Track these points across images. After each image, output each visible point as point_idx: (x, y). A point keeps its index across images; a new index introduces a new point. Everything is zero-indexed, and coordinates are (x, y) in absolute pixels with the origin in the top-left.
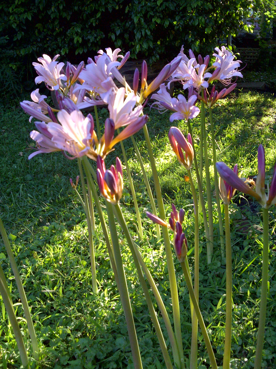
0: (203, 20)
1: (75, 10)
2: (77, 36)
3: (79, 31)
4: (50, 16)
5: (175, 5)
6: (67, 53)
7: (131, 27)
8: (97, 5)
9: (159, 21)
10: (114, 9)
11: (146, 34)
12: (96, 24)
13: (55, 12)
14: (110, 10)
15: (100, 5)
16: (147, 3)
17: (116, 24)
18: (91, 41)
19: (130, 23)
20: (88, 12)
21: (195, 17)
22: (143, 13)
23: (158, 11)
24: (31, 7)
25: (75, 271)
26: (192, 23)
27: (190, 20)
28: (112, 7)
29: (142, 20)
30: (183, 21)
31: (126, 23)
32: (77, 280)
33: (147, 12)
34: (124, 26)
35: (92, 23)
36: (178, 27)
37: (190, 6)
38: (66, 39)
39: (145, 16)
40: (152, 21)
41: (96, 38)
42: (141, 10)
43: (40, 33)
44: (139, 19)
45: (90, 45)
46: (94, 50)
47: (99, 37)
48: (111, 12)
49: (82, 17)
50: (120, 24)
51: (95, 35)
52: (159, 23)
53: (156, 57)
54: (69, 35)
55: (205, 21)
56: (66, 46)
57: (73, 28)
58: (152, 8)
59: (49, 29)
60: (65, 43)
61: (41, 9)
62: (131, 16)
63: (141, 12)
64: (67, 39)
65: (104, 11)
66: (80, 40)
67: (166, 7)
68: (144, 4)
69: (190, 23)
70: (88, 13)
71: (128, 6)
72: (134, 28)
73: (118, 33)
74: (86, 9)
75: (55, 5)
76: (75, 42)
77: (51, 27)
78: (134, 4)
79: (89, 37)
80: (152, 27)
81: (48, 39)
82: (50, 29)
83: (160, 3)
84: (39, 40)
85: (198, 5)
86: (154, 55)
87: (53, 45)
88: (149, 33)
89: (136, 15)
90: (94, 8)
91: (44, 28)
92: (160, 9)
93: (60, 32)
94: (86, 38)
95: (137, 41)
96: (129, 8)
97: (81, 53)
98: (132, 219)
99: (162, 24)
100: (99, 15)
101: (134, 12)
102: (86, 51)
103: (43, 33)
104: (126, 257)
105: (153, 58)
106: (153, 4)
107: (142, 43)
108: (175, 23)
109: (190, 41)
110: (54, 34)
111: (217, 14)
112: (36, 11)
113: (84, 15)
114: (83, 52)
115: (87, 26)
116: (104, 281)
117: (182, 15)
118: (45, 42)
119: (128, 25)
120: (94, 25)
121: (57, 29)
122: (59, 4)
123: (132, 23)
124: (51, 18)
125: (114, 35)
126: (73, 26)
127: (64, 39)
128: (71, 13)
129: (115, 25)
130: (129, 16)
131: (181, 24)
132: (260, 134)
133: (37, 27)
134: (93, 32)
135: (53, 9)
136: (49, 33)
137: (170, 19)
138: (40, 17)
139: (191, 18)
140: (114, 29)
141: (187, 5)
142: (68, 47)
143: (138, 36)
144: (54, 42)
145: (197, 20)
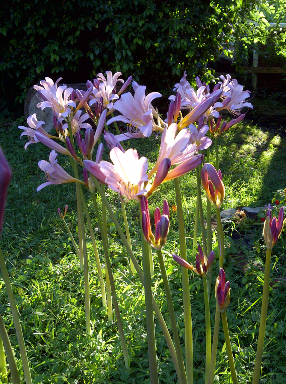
0: (185, 43)
1: (52, 27)
2: (54, 54)
4: (26, 32)
5: (157, 26)
6: (43, 71)
7: (111, 46)
8: (76, 23)
9: (140, 42)
10: (94, 28)
11: (127, 55)
12: (74, 42)
13: (31, 28)
14: (91, 29)
15: (79, 23)
16: (128, 23)
18: (69, 60)
19: (110, 42)
20: (66, 29)
21: (177, 40)
22: (124, 33)
23: (140, 32)
24: (5, 22)
25: (65, 311)
26: (174, 46)
27: (172, 42)
28: (92, 25)
29: (123, 41)
30: (165, 44)
31: (105, 42)
32: (67, 321)
33: (128, 32)
34: (104, 45)
35: (70, 41)
36: (160, 49)
37: (173, 29)
38: (41, 57)
39: (126, 36)
40: (133, 42)
41: (73, 57)
42: (122, 30)
43: (14, 49)
44: (120, 39)
45: (67, 64)
46: (71, 69)
47: (77, 56)
48: (91, 31)
49: (60, 34)
50: (99, 43)
51: (73, 54)
52: (140, 44)
53: (136, 79)
54: (45, 52)
55: (188, 44)
56: (42, 64)
57: (50, 46)
58: (134, 29)
59: (23, 46)
60: (41, 61)
61: (17, 25)
62: (111, 36)
63: (122, 32)
64: (43, 56)
65: (83, 29)
66: (58, 59)
67: (148, 27)
68: (125, 24)
69: (172, 46)
70: (66, 31)
71: (108, 25)
72: (114, 48)
73: (97, 52)
74: (64, 27)
75: (31, 20)
76: (52, 59)
77: (26, 44)
78: (115, 24)
79: (67, 56)
80: (133, 47)
81: (22, 56)
83: (142, 24)
84: (13, 57)
85: (180, 28)
87: (29, 62)
88: (130, 54)
89: (117, 35)
90: (72, 26)
91: (19, 44)
92: (142, 30)
93: (36, 48)
94: (64, 57)
95: (117, 61)
96: (109, 27)
97: (57, 72)
98: (121, 252)
99: (143, 45)
100: (78, 33)
101: (115, 32)
102: (62, 70)
103: (17, 49)
104: (119, 294)
106: (134, 24)
107: (123, 65)
108: (156, 45)
109: (171, 64)
110: (30, 51)
111: (198, 37)
112: (10, 26)
113: (62, 32)
114: (60, 71)
115: (64, 44)
116: (97, 321)
117: (164, 37)
118: (19, 59)
119: (107, 45)
120: (72, 43)
121: (32, 46)
122: (36, 20)
123: (112, 43)
124: (27, 35)
125: (93, 54)
126: (50, 43)
127: (39, 57)
128: (48, 30)
129: (93, 44)
130: (109, 36)
131: (163, 46)
132: (243, 162)
133: (11, 44)
134: (71, 51)
135: (29, 25)
136: (24, 50)
137: (151, 41)
138: (15, 33)
139: (173, 41)
140: (93, 49)
141: (169, 27)
142: (44, 65)
143: (118, 56)
144: (29, 60)
145: (180, 43)
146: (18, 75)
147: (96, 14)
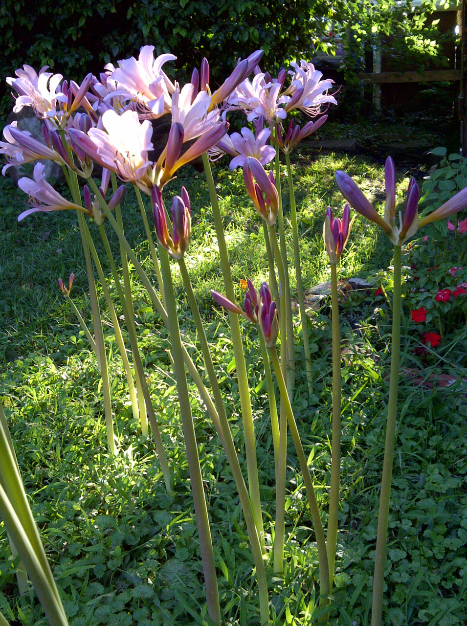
0: (256, 33)
1: (40, 13)
2: (46, 56)
3: (50, 48)
5: (210, 7)
7: (138, 42)
8: (78, 6)
9: (184, 33)
10: (108, 12)
12: (77, 37)
13: (7, 15)
14: (102, 14)
15: (84, 6)
16: (163, 3)
17: (111, 38)
18: (70, 65)
19: (135, 35)
20: (64, 16)
21: (242, 28)
22: (158, 19)
23: (183, 17)
26: (238, 38)
27: (234, 32)
28: (105, 8)
29: (157, 32)
30: (224, 34)
31: (128, 35)
33: (163, 19)
34: (126, 40)
35: (70, 36)
36: (215, 44)
37: (235, 10)
39: (160, 25)
40: (173, 34)
41: (78, 60)
42: (154, 15)
44: (151, 29)
45: (67, 72)
48: (103, 17)
49: (54, 24)
50: (118, 38)
51: (77, 56)
52: (184, 36)
54: (31, 55)
55: (260, 34)
57: (39, 43)
58: (172, 13)
62: (137, 24)
63: (154, 17)
65: (90, 14)
66: (52, 64)
67: (195, 10)
68: (157, 5)
69: (235, 38)
70: (64, 18)
71: (131, 8)
73: (116, 52)
74: (60, 12)
75: (6, 3)
78: (142, 5)
79: (67, 59)
80: (174, 42)
83: (185, 3)
85: (247, 8)
87: (5, 72)
89: (146, 23)
90: (73, 10)
92: (186, 13)
93: (16, 49)
94: (62, 61)
96: (133, 10)
99: (189, 38)
100: (82, 23)
101: (142, 17)
106: (172, 5)
108: (210, 36)
110: (6, 54)
111: (277, 24)
113: (57, 22)
115: (62, 41)
117: (221, 24)
119: (131, 39)
120: (74, 38)
121: (10, 45)
122: (13, 3)
123: (138, 36)
125: (108, 56)
126: (38, 40)
128: (34, 19)
129: (109, 39)
130: (133, 25)
131: (221, 38)
134: (73, 51)
135: (3, 10)
137: (201, 30)
139: (236, 30)
140: (108, 46)
141: (228, 8)
144: (6, 68)
145: (247, 33)
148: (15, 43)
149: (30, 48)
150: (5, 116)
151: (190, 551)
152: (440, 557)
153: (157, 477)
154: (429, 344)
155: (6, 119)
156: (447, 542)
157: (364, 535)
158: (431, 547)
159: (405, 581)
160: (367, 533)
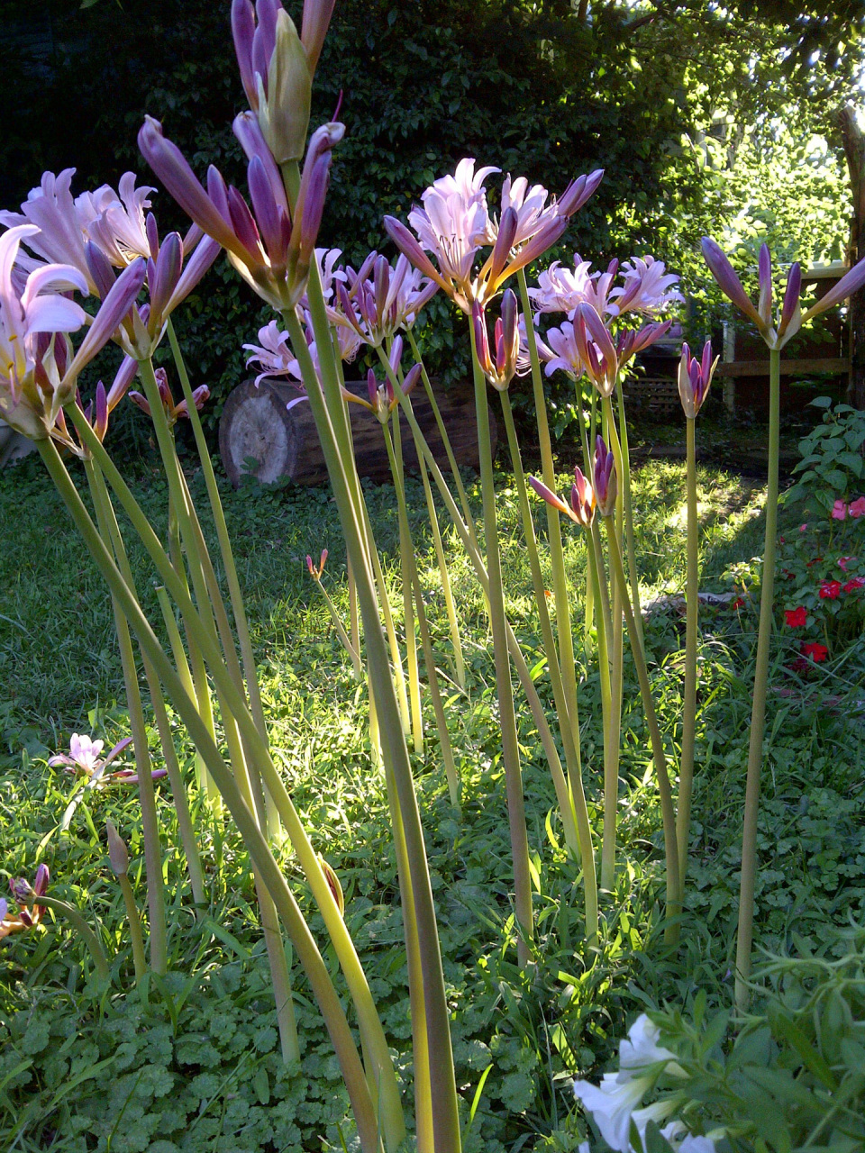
4: (220, 277)
11: (439, 316)
43: (195, 315)
53: (459, 369)
59: (216, 308)
77: (221, 303)
81: (213, 329)
82: (218, 307)
86: (455, 366)
87: (226, 341)
88: (444, 315)
91: (205, 305)
103: (203, 314)
105: (455, 373)
110: (229, 318)
118: (208, 336)
121: (234, 307)
124: (222, 283)
127: (249, 329)
136: (218, 315)
144: (228, 336)
146: (204, 370)
147: (370, 234)
148: (242, 303)
149: (260, 310)
150: (223, 400)
151: (486, 872)
152: (832, 887)
153: (438, 792)
154: (812, 655)
155: (224, 403)
156: (842, 868)
157: (725, 857)
158: (819, 875)
159: (783, 905)
160: (730, 856)
